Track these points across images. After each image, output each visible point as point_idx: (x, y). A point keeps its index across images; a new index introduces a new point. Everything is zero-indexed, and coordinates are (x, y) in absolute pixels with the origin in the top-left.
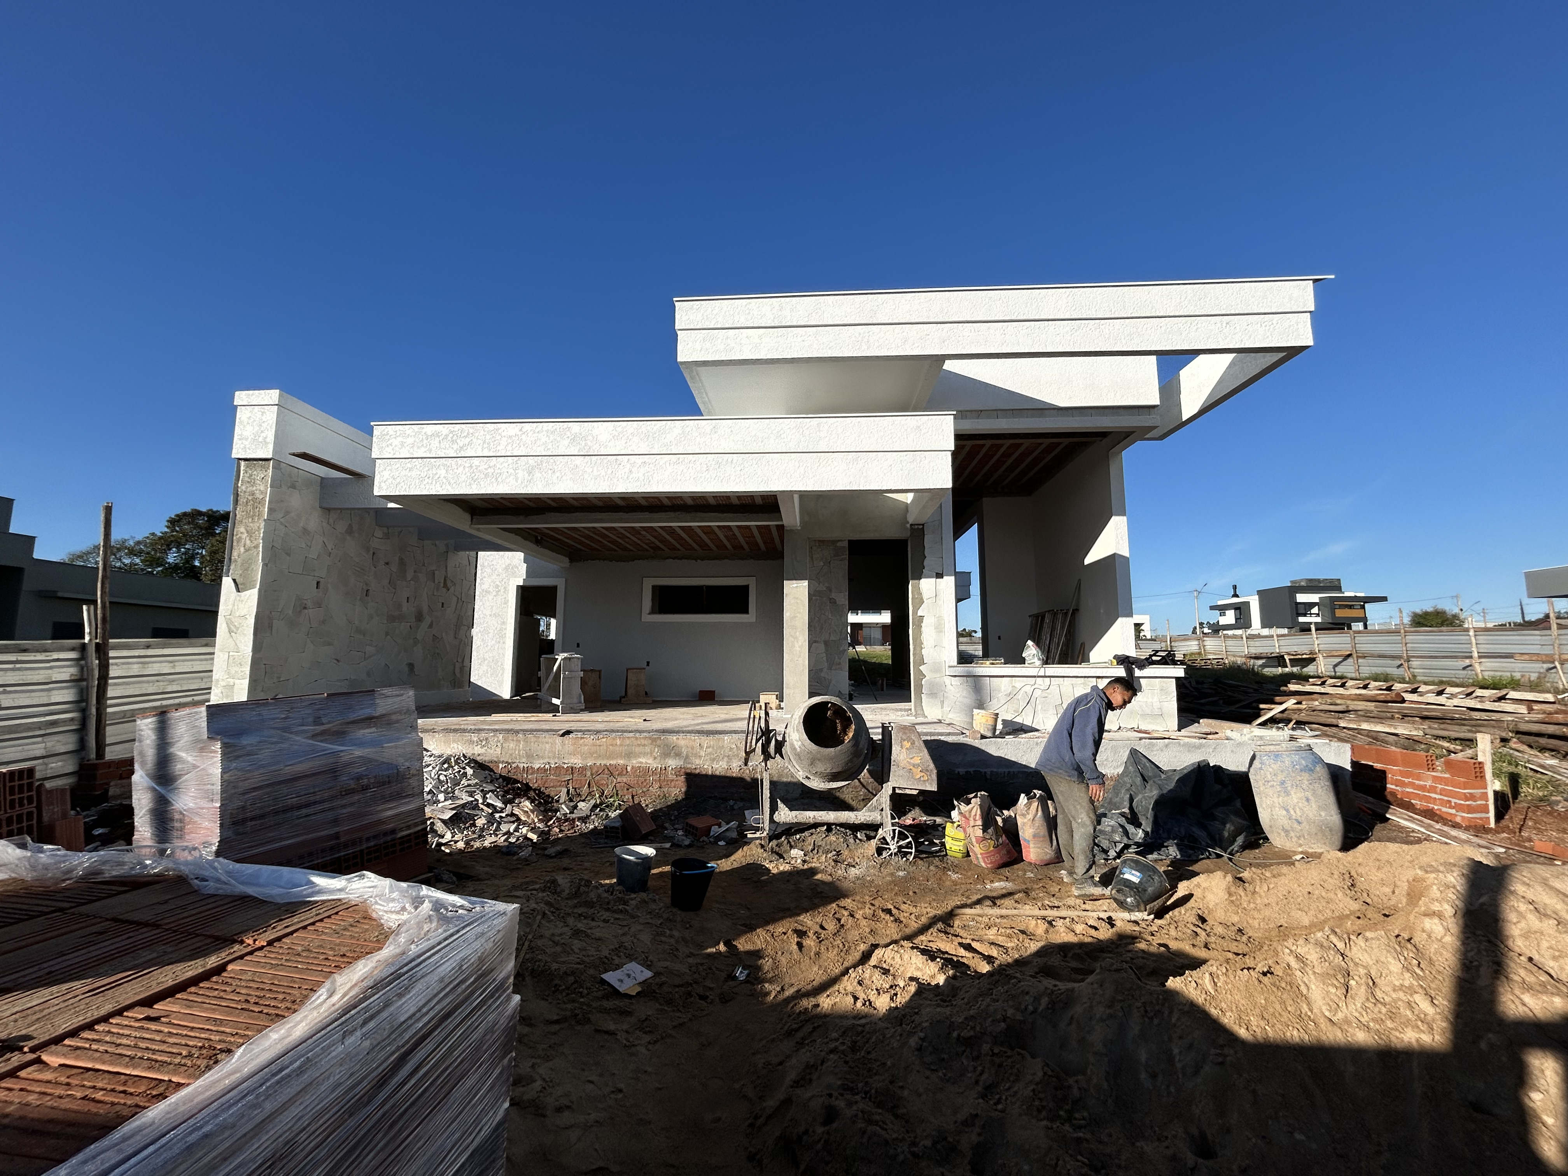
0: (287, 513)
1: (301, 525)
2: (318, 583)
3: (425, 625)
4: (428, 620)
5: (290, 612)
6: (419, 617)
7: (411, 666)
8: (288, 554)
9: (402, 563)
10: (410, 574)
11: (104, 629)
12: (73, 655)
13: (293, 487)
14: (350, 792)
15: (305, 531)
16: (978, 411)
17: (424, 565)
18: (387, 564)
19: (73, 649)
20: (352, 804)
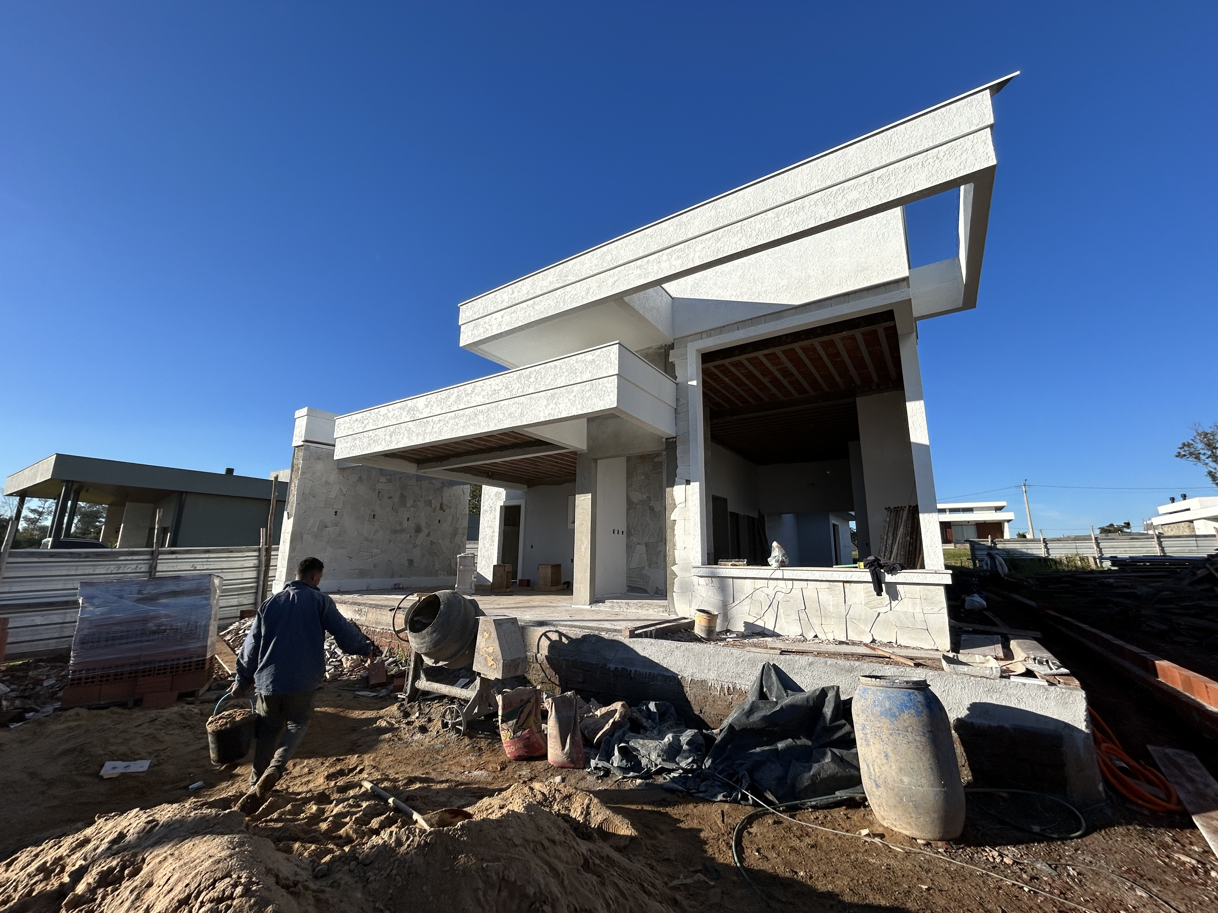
0: (314, 473)
1: (324, 479)
2: (336, 512)
3: (422, 535)
4: (426, 531)
5: (315, 530)
6: (418, 530)
7: (411, 562)
8: (314, 497)
9: (403, 497)
10: (409, 503)
11: (270, 541)
12: (256, 554)
13: (319, 459)
14: (154, 633)
15: (327, 483)
16: (721, 327)
17: (422, 497)
18: (390, 498)
19: (255, 551)
20: (153, 640)
